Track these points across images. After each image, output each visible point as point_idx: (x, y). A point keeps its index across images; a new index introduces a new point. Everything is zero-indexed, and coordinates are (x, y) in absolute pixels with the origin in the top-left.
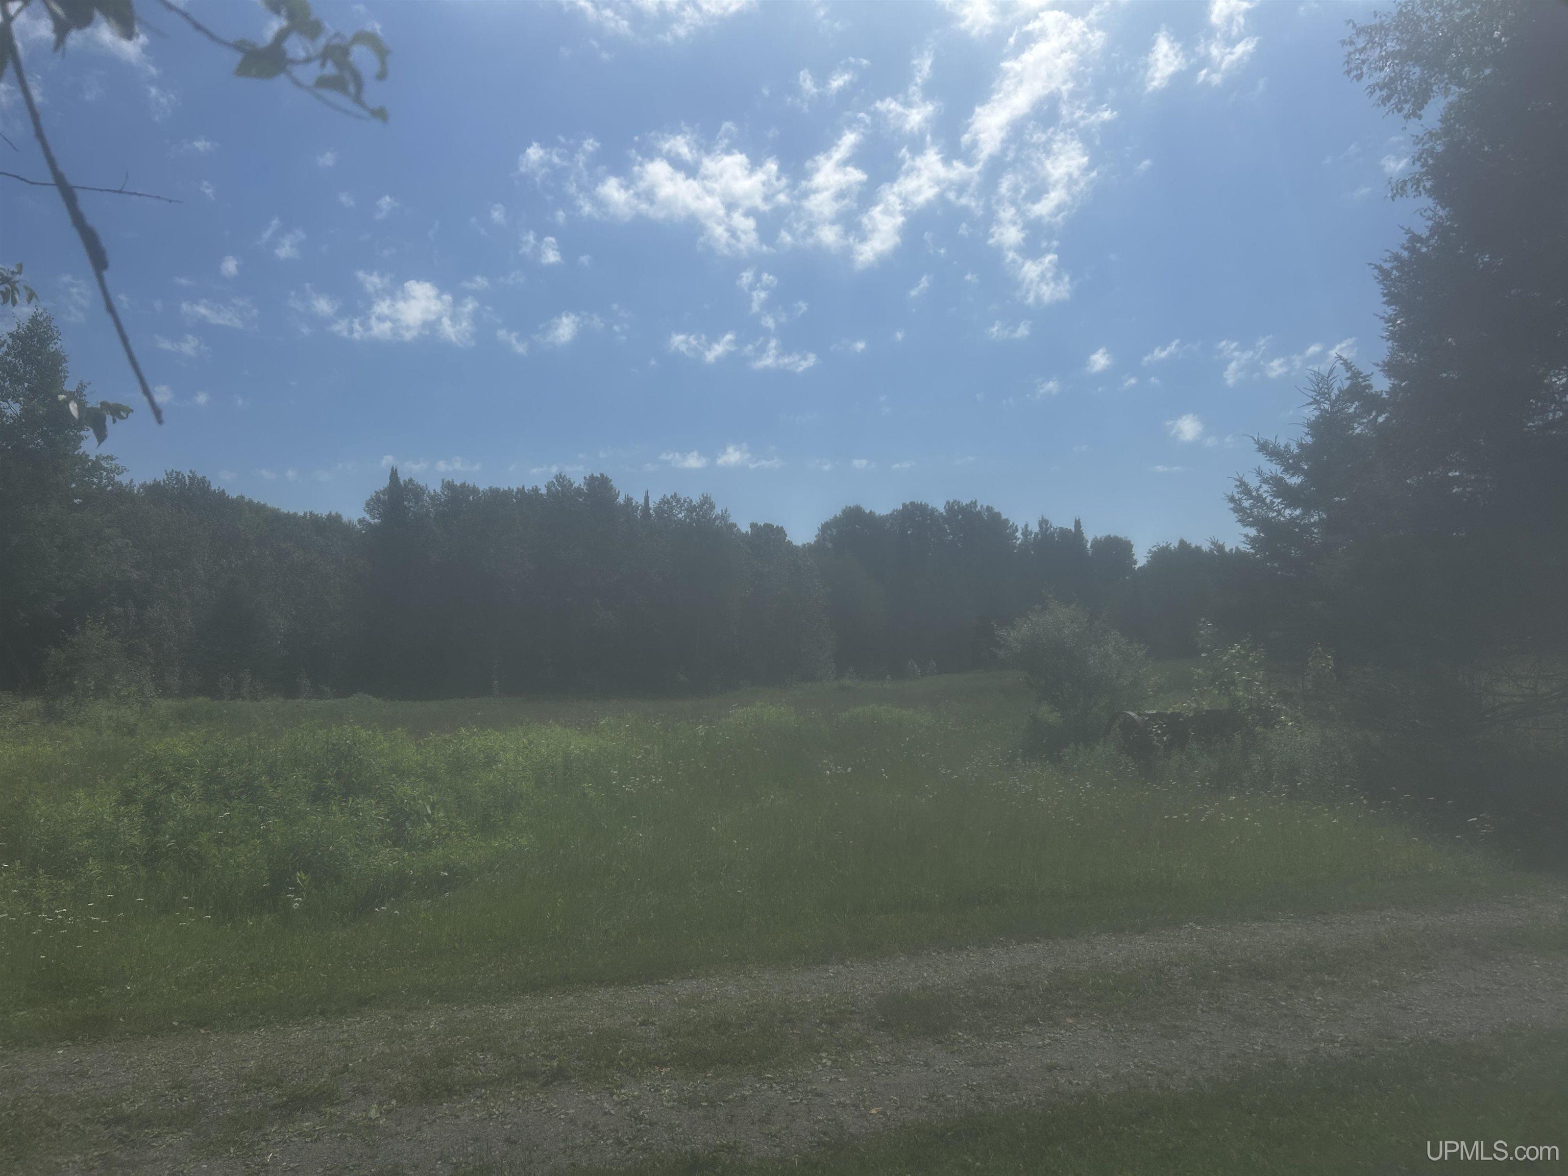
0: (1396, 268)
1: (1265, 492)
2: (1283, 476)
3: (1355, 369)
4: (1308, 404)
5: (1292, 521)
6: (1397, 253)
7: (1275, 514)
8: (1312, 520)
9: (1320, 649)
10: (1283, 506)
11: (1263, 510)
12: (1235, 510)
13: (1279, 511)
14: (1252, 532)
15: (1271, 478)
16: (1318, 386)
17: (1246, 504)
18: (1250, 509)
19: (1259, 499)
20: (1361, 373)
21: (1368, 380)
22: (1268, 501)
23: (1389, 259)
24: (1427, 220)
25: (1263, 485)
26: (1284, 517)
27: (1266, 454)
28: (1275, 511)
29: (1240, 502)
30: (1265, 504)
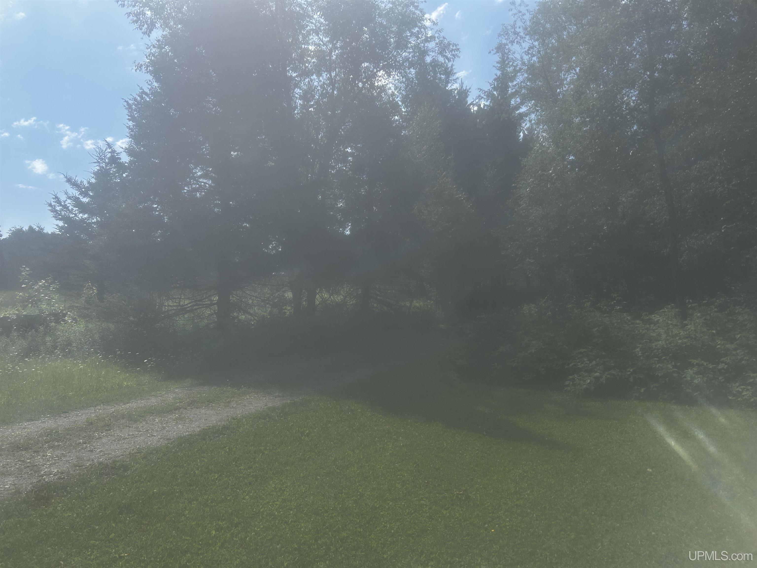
0: (135, 105)
1: (69, 203)
2: (79, 197)
3: (113, 148)
4: (94, 163)
5: (83, 220)
6: (136, 97)
7: (73, 215)
8: (93, 221)
9: (90, 284)
10: (78, 212)
11: (67, 212)
12: (52, 211)
13: (76, 215)
14: (61, 223)
15: (72, 197)
16: (99, 154)
17: (58, 208)
18: (60, 212)
19: (65, 207)
20: (116, 151)
21: (119, 155)
22: (70, 208)
23: (132, 99)
24: (148, 85)
25: (68, 200)
26: (78, 218)
27: (70, 184)
28: (74, 214)
29: (54, 207)
30: (69, 210)
